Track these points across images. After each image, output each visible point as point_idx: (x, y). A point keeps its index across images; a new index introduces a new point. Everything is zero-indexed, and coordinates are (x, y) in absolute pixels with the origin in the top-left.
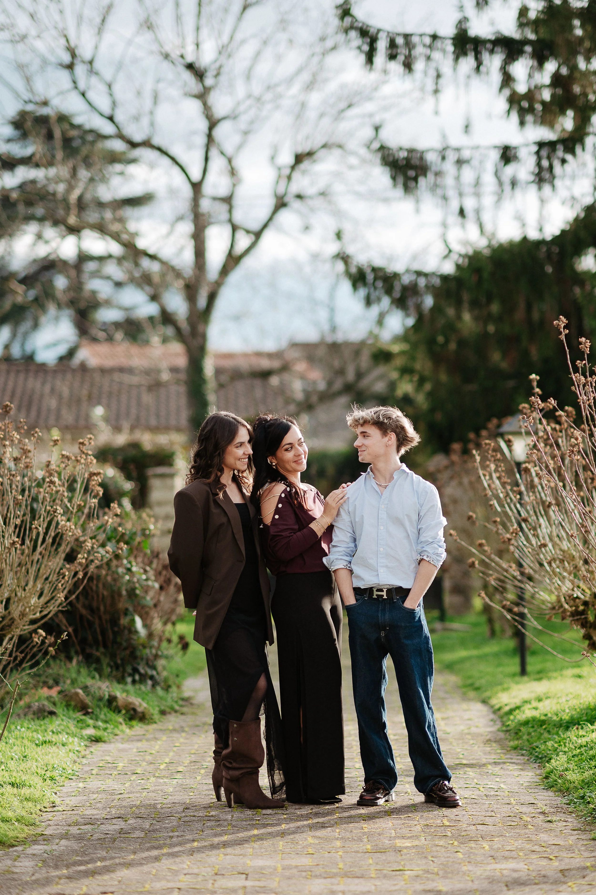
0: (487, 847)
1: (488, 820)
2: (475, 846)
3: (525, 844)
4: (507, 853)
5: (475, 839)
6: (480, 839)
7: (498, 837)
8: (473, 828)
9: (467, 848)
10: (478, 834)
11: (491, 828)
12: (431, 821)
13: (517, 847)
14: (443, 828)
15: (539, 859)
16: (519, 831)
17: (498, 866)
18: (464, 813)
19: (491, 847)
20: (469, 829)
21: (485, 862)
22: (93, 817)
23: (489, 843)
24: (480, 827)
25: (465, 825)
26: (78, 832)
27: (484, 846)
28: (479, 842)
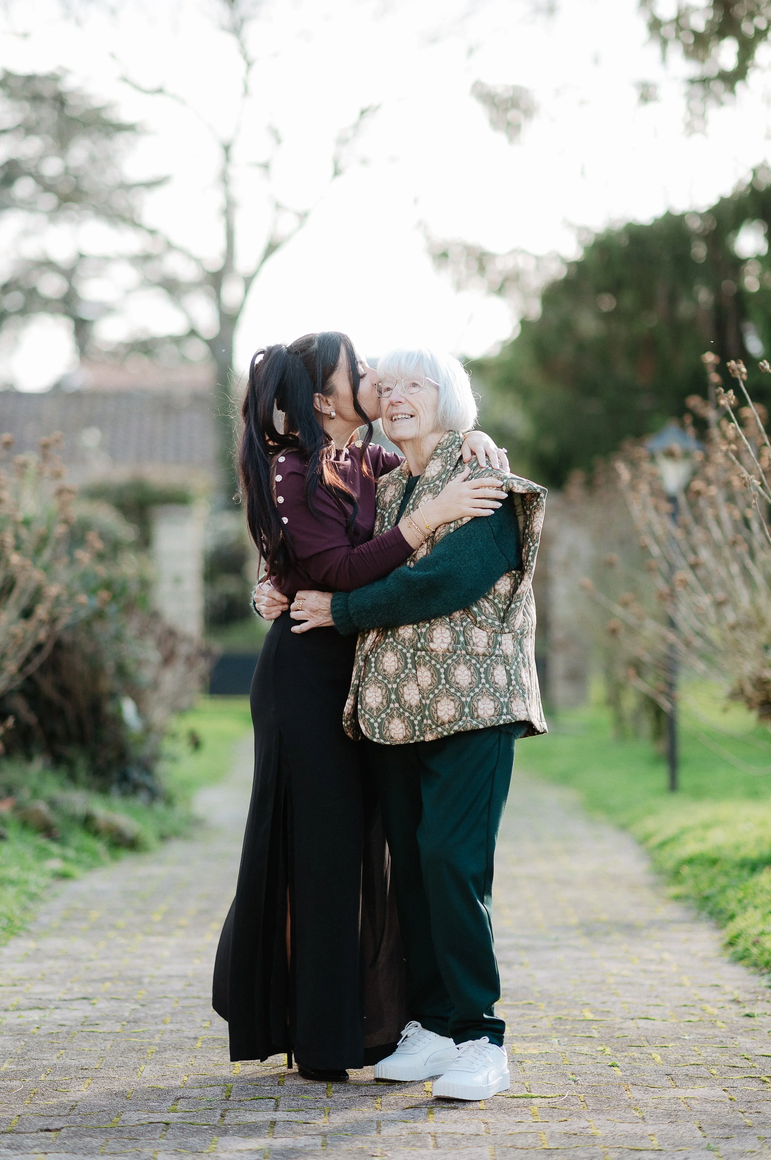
0: (658, 1059)
1: (653, 1012)
2: (639, 1055)
3: (718, 1055)
4: (691, 1068)
5: (638, 1043)
6: (645, 1043)
7: (673, 1040)
8: (630, 1024)
9: (627, 1060)
10: (640, 1035)
11: (658, 1024)
12: (565, 1012)
13: (705, 1059)
14: (584, 1024)
15: (744, 1081)
16: (704, 1031)
17: (681, 1093)
18: (614, 999)
19: (664, 1057)
20: (624, 1026)
21: (659, 1084)
22: (44, 997)
23: (661, 1050)
24: (642, 1023)
25: (618, 1020)
26: (18, 1021)
27: (654, 1055)
28: (645, 1049)
